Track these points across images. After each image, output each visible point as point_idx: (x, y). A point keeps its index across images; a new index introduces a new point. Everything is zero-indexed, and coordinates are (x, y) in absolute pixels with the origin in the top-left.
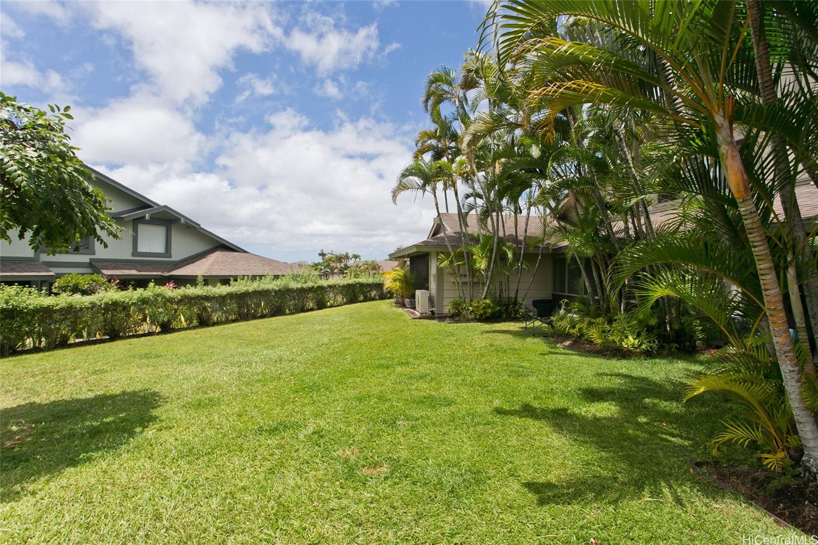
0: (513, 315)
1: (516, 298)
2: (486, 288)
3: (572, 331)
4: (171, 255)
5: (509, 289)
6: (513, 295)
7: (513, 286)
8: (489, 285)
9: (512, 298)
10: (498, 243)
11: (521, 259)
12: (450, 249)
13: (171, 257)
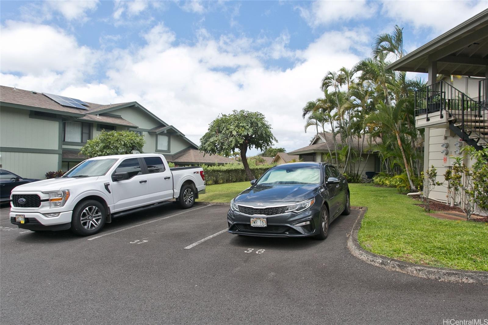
0: (356, 181)
1: (358, 173)
2: (345, 169)
3: (380, 183)
4: (170, 151)
5: (354, 170)
6: (356, 172)
7: (356, 169)
8: (346, 167)
9: (356, 174)
10: (351, 149)
11: (360, 156)
12: (330, 151)
13: (170, 153)
